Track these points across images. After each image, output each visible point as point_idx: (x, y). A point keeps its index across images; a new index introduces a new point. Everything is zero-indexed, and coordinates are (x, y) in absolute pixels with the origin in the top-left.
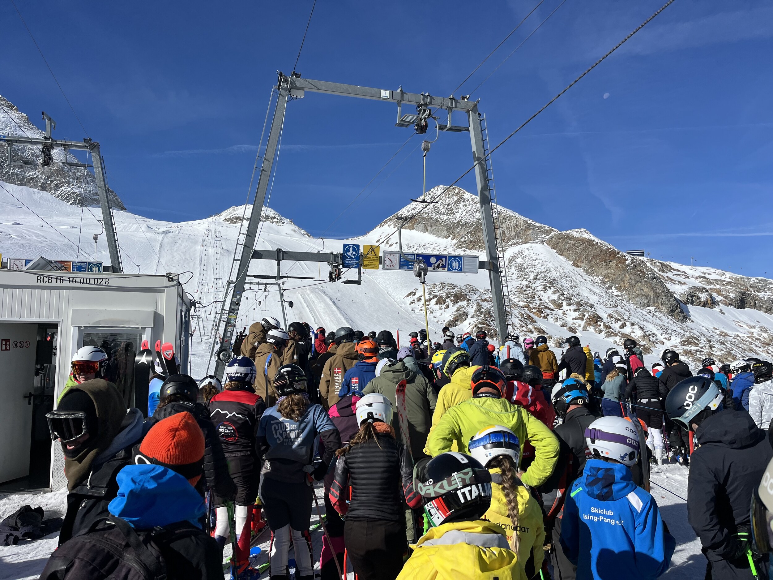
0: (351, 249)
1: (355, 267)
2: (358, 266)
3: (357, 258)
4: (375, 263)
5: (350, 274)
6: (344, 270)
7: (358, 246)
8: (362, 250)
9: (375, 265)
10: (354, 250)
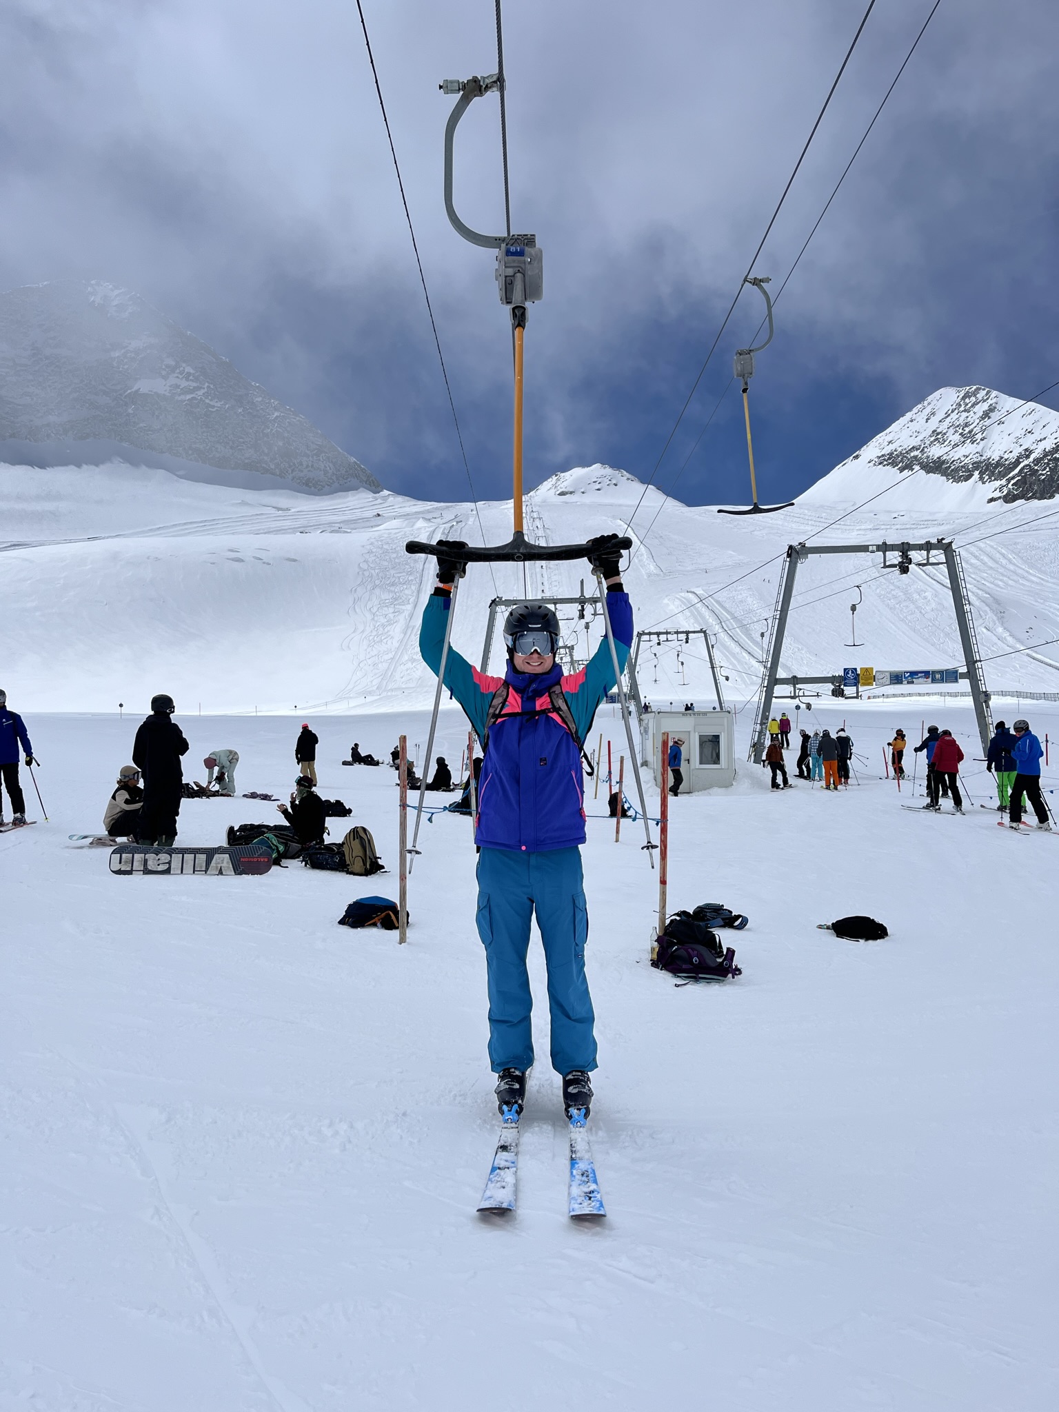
0: (850, 672)
1: (854, 686)
2: (856, 685)
3: (855, 679)
4: (870, 681)
5: (849, 690)
6: (845, 688)
7: (856, 669)
8: (859, 672)
9: (870, 683)
10: (852, 672)
